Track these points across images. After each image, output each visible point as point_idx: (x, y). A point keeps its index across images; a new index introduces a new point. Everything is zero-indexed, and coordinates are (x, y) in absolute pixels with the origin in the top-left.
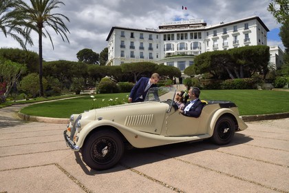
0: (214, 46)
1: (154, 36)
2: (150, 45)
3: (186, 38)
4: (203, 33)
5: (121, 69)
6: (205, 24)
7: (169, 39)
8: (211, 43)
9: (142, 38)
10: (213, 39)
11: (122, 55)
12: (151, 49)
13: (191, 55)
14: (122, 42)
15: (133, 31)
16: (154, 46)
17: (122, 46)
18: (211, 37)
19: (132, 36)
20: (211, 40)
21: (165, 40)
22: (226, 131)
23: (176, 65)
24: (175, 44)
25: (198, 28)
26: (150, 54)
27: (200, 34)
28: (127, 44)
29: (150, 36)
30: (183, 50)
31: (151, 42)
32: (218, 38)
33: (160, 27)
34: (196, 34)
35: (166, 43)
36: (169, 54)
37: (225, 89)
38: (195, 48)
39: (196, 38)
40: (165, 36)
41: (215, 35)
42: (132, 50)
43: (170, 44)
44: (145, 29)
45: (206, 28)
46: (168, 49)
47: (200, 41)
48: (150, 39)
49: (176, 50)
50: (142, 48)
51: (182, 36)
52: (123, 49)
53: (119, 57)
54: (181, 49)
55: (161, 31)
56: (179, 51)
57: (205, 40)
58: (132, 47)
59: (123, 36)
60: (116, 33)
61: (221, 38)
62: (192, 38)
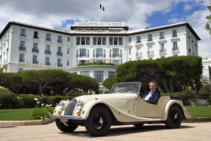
0: (137, 54)
1: (65, 38)
2: (60, 48)
3: (104, 44)
4: (124, 38)
6: (126, 28)
7: (83, 43)
8: (134, 50)
9: (48, 39)
10: (136, 46)
11: (21, 60)
12: (60, 53)
13: (110, 64)
14: (22, 42)
15: (36, 31)
16: (64, 51)
17: (22, 48)
18: (133, 43)
19: (36, 36)
20: (134, 47)
21: (78, 44)
23: (92, 75)
24: (91, 49)
25: (118, 33)
26: (59, 60)
27: (121, 39)
28: (29, 46)
29: (60, 37)
30: (100, 58)
31: (60, 45)
32: (142, 45)
33: (72, 28)
34: (116, 40)
35: (79, 47)
36: (83, 61)
38: (114, 56)
39: (116, 43)
40: (78, 39)
41: (139, 41)
42: (35, 54)
43: (84, 50)
44: (53, 29)
45: (129, 32)
46: (82, 55)
47: (121, 48)
48: (60, 41)
49: (91, 56)
51: (99, 40)
52: (22, 52)
53: (17, 62)
54: (98, 56)
55: (73, 32)
56: (95, 58)
57: (127, 47)
58: (35, 50)
59: (23, 35)
60: (14, 30)
61: (145, 45)
62: (111, 44)
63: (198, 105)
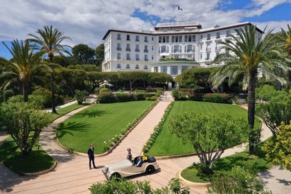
0: (207, 49)
1: (149, 38)
2: (146, 47)
3: (180, 41)
4: (197, 35)
6: (199, 27)
7: (164, 41)
8: (205, 46)
9: (137, 40)
11: (119, 58)
12: (146, 51)
13: (184, 60)
14: (119, 44)
15: (129, 34)
16: (149, 48)
17: (119, 49)
18: (204, 40)
19: (128, 38)
20: (205, 43)
21: (160, 42)
24: (170, 46)
25: (193, 31)
26: (146, 56)
27: (194, 37)
28: (124, 47)
29: (146, 38)
30: (177, 53)
31: (146, 44)
32: (211, 42)
33: (156, 29)
34: (191, 38)
35: (161, 45)
36: (164, 57)
38: (188, 51)
39: (190, 41)
40: (160, 38)
41: (209, 39)
42: (128, 52)
43: (165, 46)
44: (141, 32)
45: (201, 31)
46: (162, 51)
47: (194, 44)
48: (146, 41)
49: (170, 52)
50: (137, 50)
51: (177, 38)
52: (119, 52)
53: (116, 60)
54: (175, 51)
55: (156, 32)
56: (173, 53)
57: (199, 43)
58: (128, 49)
59: (119, 38)
60: (113, 36)
61: (214, 42)
62: (186, 41)
63: (238, 104)
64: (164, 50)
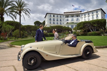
0: (84, 20)
2: (61, 19)
3: (74, 17)
5: (50, 28)
7: (68, 17)
8: (83, 18)
10: (84, 17)
11: (50, 23)
12: (61, 21)
13: (76, 23)
14: (50, 18)
17: (50, 20)
18: (83, 16)
19: (54, 16)
20: (83, 17)
22: (88, 53)
23: (70, 27)
24: (70, 19)
25: (78, 13)
26: (61, 23)
27: (79, 15)
28: (52, 19)
29: (61, 16)
30: (73, 21)
31: (61, 18)
32: (86, 17)
33: (64, 13)
34: (78, 15)
35: (66, 18)
36: (68, 22)
37: (89, 36)
38: (77, 20)
39: (78, 17)
40: (66, 16)
41: (85, 15)
44: (59, 14)
45: (82, 13)
46: (67, 21)
47: (79, 18)
48: (61, 17)
50: (57, 20)
51: (72, 16)
53: (49, 24)
54: (72, 21)
55: (64, 14)
56: (71, 21)
57: (81, 17)
59: (50, 16)
60: (48, 15)
61: (87, 17)
62: (76, 17)
64: (67, 20)
